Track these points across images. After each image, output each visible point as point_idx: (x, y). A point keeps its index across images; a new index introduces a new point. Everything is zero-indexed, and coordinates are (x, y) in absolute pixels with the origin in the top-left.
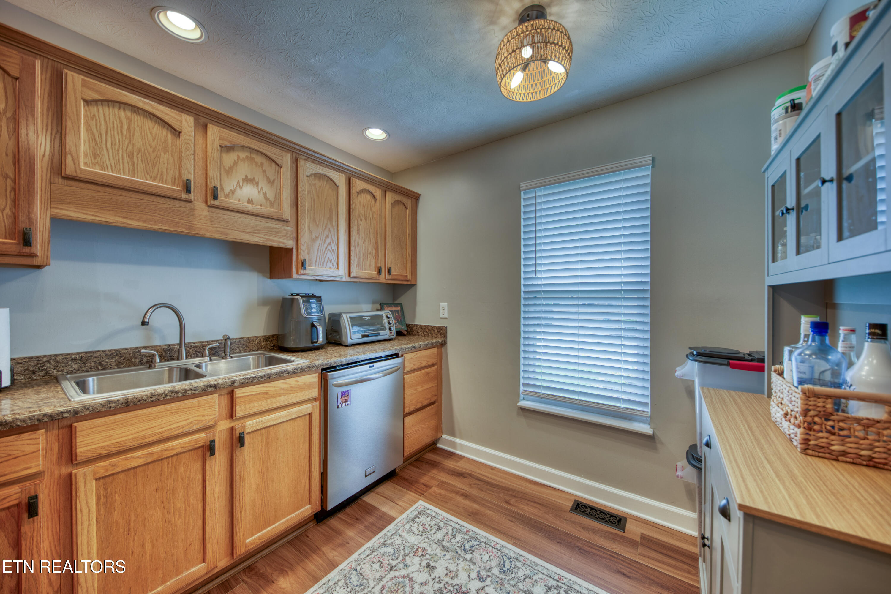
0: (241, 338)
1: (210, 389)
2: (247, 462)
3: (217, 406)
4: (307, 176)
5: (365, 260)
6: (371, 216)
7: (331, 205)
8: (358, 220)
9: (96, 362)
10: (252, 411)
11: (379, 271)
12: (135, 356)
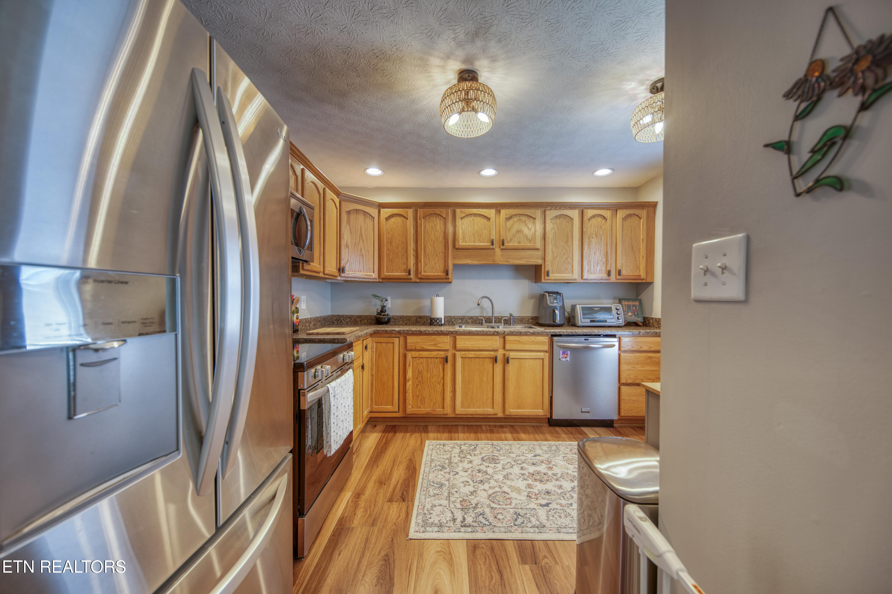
0: (519, 317)
1: (496, 333)
2: (511, 372)
3: (498, 342)
4: (551, 219)
5: (595, 267)
6: (601, 233)
7: (568, 232)
8: (589, 239)
9: (465, 320)
10: (513, 348)
11: (609, 273)
12: (477, 320)
